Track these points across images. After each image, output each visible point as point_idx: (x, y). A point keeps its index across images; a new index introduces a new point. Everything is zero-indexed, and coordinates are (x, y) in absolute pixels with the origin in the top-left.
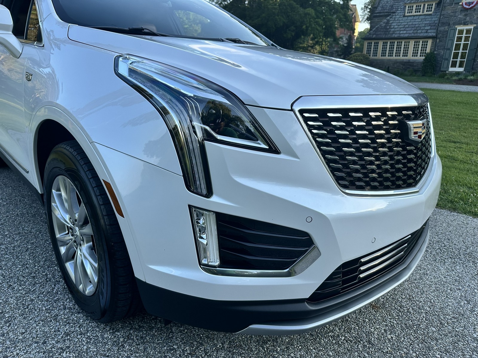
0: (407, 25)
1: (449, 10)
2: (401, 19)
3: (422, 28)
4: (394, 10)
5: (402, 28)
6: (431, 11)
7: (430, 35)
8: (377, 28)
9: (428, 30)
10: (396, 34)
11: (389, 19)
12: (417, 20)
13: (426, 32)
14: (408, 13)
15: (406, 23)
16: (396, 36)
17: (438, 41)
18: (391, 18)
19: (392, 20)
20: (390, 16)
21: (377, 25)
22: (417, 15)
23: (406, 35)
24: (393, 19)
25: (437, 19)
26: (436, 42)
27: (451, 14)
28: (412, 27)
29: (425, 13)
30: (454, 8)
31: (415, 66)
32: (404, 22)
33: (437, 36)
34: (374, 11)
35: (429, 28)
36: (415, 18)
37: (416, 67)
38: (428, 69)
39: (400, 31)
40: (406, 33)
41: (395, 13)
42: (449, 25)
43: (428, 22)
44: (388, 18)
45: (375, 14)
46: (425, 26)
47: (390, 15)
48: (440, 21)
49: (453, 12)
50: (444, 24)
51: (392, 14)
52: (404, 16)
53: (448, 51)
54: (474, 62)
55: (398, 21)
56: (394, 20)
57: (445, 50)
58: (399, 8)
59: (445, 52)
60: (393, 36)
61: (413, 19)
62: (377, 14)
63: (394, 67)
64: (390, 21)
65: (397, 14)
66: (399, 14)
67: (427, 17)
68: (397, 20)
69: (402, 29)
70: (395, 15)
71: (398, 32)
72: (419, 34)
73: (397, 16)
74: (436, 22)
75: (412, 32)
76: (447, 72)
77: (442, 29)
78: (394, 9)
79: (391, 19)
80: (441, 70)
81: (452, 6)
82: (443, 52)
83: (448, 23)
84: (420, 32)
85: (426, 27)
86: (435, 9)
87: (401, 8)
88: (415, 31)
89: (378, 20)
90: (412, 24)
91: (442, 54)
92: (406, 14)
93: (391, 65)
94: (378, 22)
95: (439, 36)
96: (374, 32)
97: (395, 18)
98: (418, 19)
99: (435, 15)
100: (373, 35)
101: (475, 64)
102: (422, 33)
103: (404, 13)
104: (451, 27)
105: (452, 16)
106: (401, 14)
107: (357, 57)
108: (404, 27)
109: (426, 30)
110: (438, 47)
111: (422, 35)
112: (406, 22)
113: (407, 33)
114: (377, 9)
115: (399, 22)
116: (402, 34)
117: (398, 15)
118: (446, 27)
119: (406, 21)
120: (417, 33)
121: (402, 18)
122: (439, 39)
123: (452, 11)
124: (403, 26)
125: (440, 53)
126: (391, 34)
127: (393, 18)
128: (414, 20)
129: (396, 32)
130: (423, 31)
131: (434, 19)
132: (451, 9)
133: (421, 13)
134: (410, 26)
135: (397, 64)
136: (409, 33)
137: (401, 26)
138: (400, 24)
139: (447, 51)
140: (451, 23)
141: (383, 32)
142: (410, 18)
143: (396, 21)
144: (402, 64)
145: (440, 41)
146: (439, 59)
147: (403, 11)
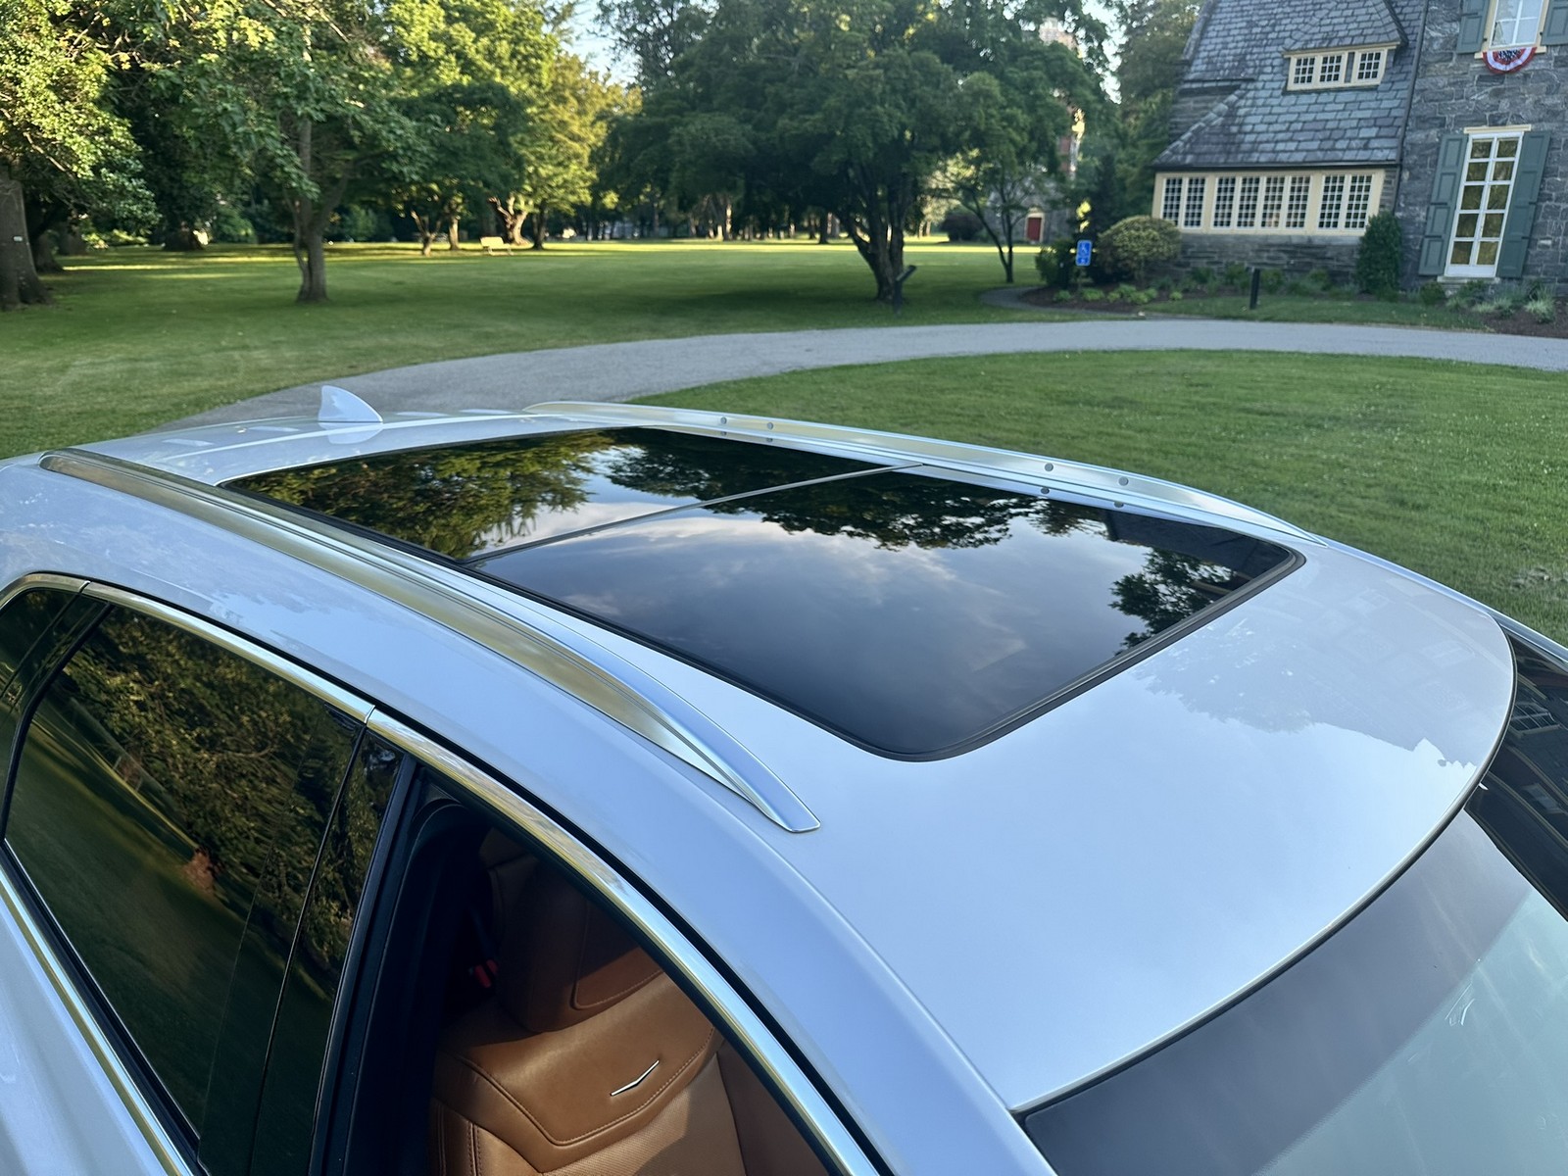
0: (1297, 121)
1: (1439, 78)
2: (1275, 102)
3: (1349, 134)
4: (1251, 71)
5: (1280, 132)
6: (1375, 75)
7: (1379, 155)
8: (1196, 133)
9: (1369, 139)
10: (1262, 152)
11: (1236, 102)
12: (1329, 107)
13: (1366, 148)
14: (1296, 81)
15: (1294, 117)
16: (1263, 159)
17: (1406, 175)
18: (1241, 97)
19: (1245, 106)
20: (1237, 92)
21: (1195, 122)
22: (1327, 91)
23: (1299, 157)
24: (1249, 102)
25: (1396, 103)
26: (1400, 179)
27: (1448, 89)
28: (1317, 131)
29: (1355, 82)
30: (1458, 70)
31: (1331, 258)
32: (1288, 113)
33: (1401, 160)
34: (1183, 74)
35: (1373, 132)
36: (1323, 98)
37: (1335, 263)
38: (1378, 271)
39: (1277, 142)
40: (1297, 150)
41: (1252, 80)
42: (1442, 125)
43: (1367, 114)
44: (1232, 98)
45: (1187, 86)
46: (1359, 128)
47: (1237, 88)
48: (1412, 113)
49: (1454, 84)
50: (1424, 122)
51: (1243, 86)
52: (1286, 92)
53: (1441, 212)
54: (1529, 247)
55: (1268, 110)
56: (1252, 106)
57: (1432, 208)
58: (1265, 66)
59: (1431, 214)
60: (1255, 157)
61: (1316, 103)
62: (1194, 86)
63: (1259, 261)
64: (1239, 107)
65: (1260, 85)
66: (1268, 85)
67: (1363, 96)
68: (1264, 105)
69: (1280, 136)
70: (1256, 89)
71: (1269, 146)
72: (1340, 154)
73: (1263, 94)
74: (1394, 113)
75: (1315, 145)
76: (1440, 279)
77: (1418, 136)
78: (1248, 67)
79: (1242, 102)
80: (1421, 272)
81: (1451, 64)
82: (1424, 214)
83: (1438, 118)
84: (1345, 146)
85: (1363, 130)
86: (1386, 69)
87: (1273, 67)
88: (1328, 145)
89: (1198, 106)
90: (1315, 120)
91: (1422, 219)
92: (1292, 86)
93: (1251, 254)
94: (1195, 109)
95: (1410, 160)
96: (1188, 146)
97: (1254, 98)
98: (1334, 102)
99: (1390, 89)
100: (1185, 154)
101: (1532, 252)
102: (1349, 148)
103: (1284, 83)
104: (1448, 131)
105: (1451, 96)
106: (1276, 85)
107: (1138, 230)
108: (1288, 130)
109: (1363, 139)
110: (1406, 196)
111: (1349, 155)
112: (1294, 113)
113: (1302, 151)
114: (1193, 69)
115: (1270, 114)
116: (1285, 151)
117: (1263, 88)
118: (1433, 132)
119: (1292, 109)
120: (1333, 149)
121: (1278, 97)
122: (1410, 169)
123: (1452, 81)
124: (1284, 128)
125: (1414, 217)
126: (1244, 152)
127: (1247, 99)
128: (1321, 107)
129: (1261, 146)
130: (1354, 144)
131: (1386, 104)
132: (1446, 73)
133: (1340, 83)
134: (1307, 126)
135: (1268, 251)
136: (1308, 151)
137: (1277, 127)
138: (1273, 118)
139: (1439, 211)
140: (1450, 117)
141: (1218, 144)
142: (1304, 99)
143: (1261, 110)
144: (1285, 252)
145: (1413, 178)
146: (1411, 237)
147: (1279, 77)
